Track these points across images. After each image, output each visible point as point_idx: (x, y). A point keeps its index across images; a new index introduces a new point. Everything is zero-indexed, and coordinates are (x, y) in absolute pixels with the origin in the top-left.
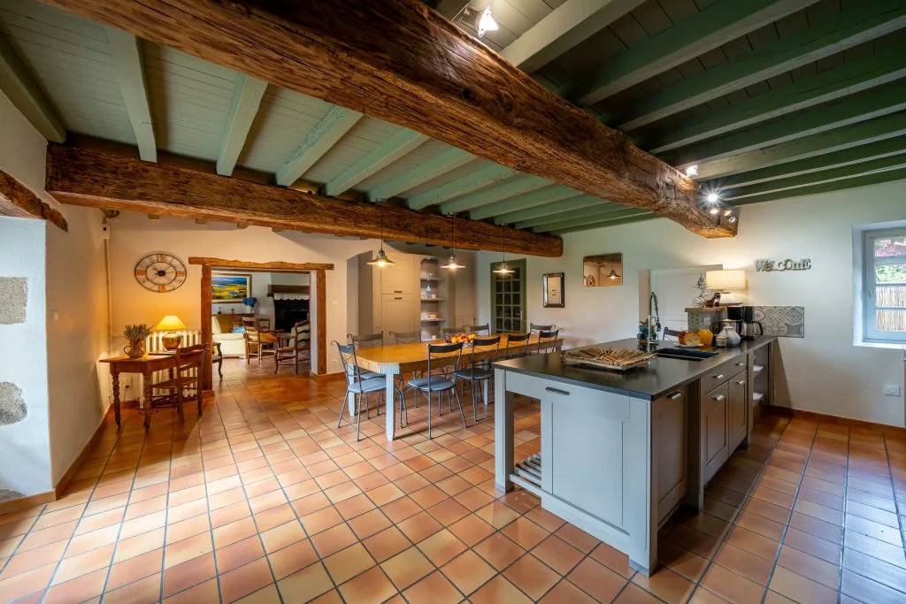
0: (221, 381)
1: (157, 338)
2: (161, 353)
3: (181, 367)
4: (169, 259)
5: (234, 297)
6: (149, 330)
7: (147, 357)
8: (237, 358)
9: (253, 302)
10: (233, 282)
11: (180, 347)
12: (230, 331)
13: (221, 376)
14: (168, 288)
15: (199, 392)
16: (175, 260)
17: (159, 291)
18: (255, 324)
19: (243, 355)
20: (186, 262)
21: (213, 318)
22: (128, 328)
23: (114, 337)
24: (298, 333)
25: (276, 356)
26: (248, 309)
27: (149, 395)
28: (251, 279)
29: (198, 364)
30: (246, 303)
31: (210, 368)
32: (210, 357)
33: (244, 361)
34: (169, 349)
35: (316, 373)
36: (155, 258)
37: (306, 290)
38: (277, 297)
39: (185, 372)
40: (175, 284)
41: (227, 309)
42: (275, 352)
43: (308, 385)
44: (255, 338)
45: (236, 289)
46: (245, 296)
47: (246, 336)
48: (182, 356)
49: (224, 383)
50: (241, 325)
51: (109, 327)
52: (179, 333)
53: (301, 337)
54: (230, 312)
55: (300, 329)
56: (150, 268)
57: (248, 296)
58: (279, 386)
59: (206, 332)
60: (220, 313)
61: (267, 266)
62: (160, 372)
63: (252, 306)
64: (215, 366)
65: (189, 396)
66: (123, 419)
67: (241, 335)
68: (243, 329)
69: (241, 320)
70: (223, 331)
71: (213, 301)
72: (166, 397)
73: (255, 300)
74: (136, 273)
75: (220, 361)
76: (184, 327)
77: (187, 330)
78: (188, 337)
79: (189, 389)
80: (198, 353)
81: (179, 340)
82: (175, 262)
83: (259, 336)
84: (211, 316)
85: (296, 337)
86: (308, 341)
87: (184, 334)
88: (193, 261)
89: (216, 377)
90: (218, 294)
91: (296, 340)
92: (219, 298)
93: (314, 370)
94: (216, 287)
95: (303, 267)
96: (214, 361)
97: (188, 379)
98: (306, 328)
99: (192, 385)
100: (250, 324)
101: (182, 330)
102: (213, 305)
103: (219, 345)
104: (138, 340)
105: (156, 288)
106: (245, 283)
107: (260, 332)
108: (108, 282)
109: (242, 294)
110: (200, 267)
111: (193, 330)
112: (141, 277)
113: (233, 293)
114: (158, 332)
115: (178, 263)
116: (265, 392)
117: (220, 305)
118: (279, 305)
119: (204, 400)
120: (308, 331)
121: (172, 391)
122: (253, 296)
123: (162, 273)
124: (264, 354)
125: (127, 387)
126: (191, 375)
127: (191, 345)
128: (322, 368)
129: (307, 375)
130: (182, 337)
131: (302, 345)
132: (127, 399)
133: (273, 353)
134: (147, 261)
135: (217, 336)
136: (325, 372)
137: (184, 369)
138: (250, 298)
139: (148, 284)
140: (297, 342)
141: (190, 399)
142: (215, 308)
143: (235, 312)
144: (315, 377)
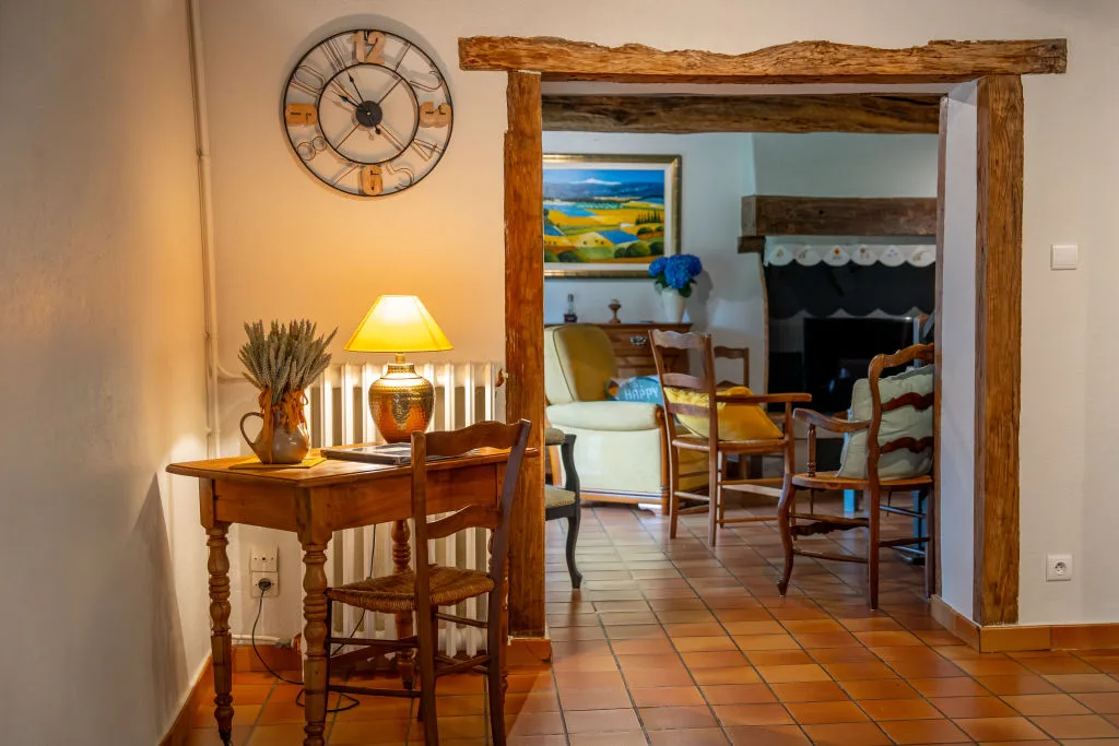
0: (576, 599)
1: (358, 391)
2: (370, 451)
3: (431, 519)
4: (392, 48)
5: (623, 255)
6: (320, 346)
7: (314, 464)
8: (631, 507)
9: (686, 275)
10: (615, 190)
11: (431, 428)
12: (607, 394)
13: (576, 580)
14: (390, 179)
15: (495, 640)
16: (412, 54)
17: (362, 194)
18: (695, 361)
19: (650, 499)
20: (450, 59)
21: (548, 335)
22: (255, 332)
23: (222, 380)
24: (881, 408)
25: (786, 515)
26: (667, 305)
27: (320, 630)
28: (679, 174)
29: (491, 515)
30: (660, 276)
31: (536, 540)
32: (536, 492)
33: (656, 526)
34: (393, 438)
35: (966, 611)
36: (344, 44)
37: (921, 217)
38: (780, 251)
39: (450, 541)
40: (415, 161)
41: (593, 302)
42: (778, 493)
43: (928, 670)
44: (695, 425)
45: (624, 219)
46: (657, 249)
47: (665, 417)
48: (433, 473)
49: (585, 609)
50: (645, 370)
51: (208, 337)
52: (427, 374)
53: (897, 424)
54: (606, 317)
55: (890, 388)
56: (331, 94)
57: (669, 251)
58: (803, 658)
59: (522, 380)
60: (570, 318)
61: (759, 68)
62: (368, 530)
63: (684, 291)
64: (557, 529)
65: (461, 653)
66: (242, 714)
67: (645, 412)
68: (652, 390)
69: (646, 349)
70: (584, 393)
71: (550, 269)
72: (379, 647)
73: (694, 266)
74: (288, 114)
75: (571, 513)
76: (445, 345)
77: (457, 366)
78: (460, 391)
79: (462, 622)
80: (492, 465)
81: (427, 399)
82: (414, 64)
83: (713, 414)
84: (540, 326)
85: (873, 427)
86: (925, 447)
87: (446, 380)
88: (477, 53)
89: (556, 582)
90: (564, 241)
91: (872, 440)
92: (567, 256)
93: (957, 593)
94: (557, 209)
95: (912, 66)
96: (553, 513)
97: (460, 576)
98: (916, 382)
99: (471, 606)
100: (675, 360)
101: (437, 359)
102: (547, 286)
103: (568, 444)
104: (287, 388)
105: (352, 179)
106: (655, 192)
107: (715, 399)
108: (200, 153)
109: (646, 244)
110: (500, 79)
111: (477, 367)
112: (303, 132)
113: (616, 235)
114: (361, 361)
115: (424, 67)
116: (750, 676)
117: (572, 287)
118: (783, 285)
119: (512, 678)
120: (926, 402)
121: (403, 623)
122: (685, 251)
123: (369, 114)
124: (733, 501)
125: (265, 585)
126: (471, 564)
127: (469, 421)
128: (998, 591)
129: (920, 615)
130: (441, 390)
131: (895, 468)
132: (264, 636)
133: (770, 502)
134: (321, 61)
135: (562, 411)
136: (1013, 618)
137: (441, 529)
138: (678, 256)
139: (326, 163)
140: (876, 451)
141: (463, 666)
142: (556, 300)
143: (625, 317)
144: (960, 634)
